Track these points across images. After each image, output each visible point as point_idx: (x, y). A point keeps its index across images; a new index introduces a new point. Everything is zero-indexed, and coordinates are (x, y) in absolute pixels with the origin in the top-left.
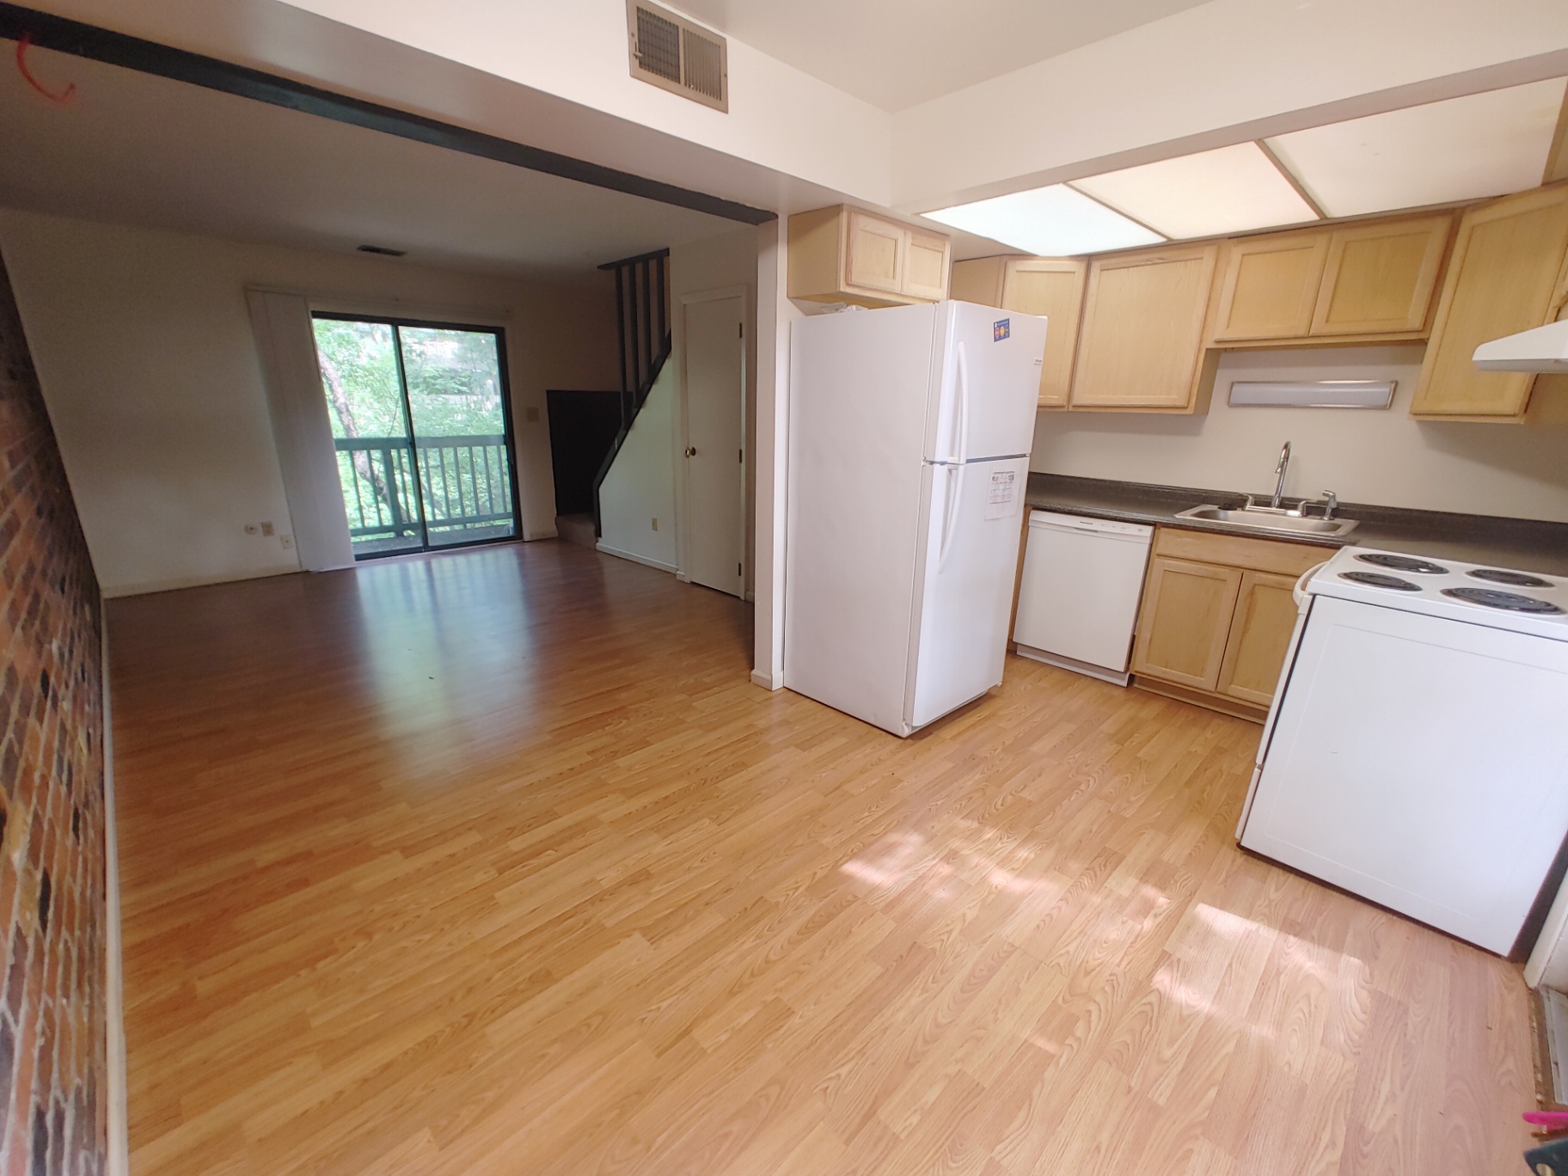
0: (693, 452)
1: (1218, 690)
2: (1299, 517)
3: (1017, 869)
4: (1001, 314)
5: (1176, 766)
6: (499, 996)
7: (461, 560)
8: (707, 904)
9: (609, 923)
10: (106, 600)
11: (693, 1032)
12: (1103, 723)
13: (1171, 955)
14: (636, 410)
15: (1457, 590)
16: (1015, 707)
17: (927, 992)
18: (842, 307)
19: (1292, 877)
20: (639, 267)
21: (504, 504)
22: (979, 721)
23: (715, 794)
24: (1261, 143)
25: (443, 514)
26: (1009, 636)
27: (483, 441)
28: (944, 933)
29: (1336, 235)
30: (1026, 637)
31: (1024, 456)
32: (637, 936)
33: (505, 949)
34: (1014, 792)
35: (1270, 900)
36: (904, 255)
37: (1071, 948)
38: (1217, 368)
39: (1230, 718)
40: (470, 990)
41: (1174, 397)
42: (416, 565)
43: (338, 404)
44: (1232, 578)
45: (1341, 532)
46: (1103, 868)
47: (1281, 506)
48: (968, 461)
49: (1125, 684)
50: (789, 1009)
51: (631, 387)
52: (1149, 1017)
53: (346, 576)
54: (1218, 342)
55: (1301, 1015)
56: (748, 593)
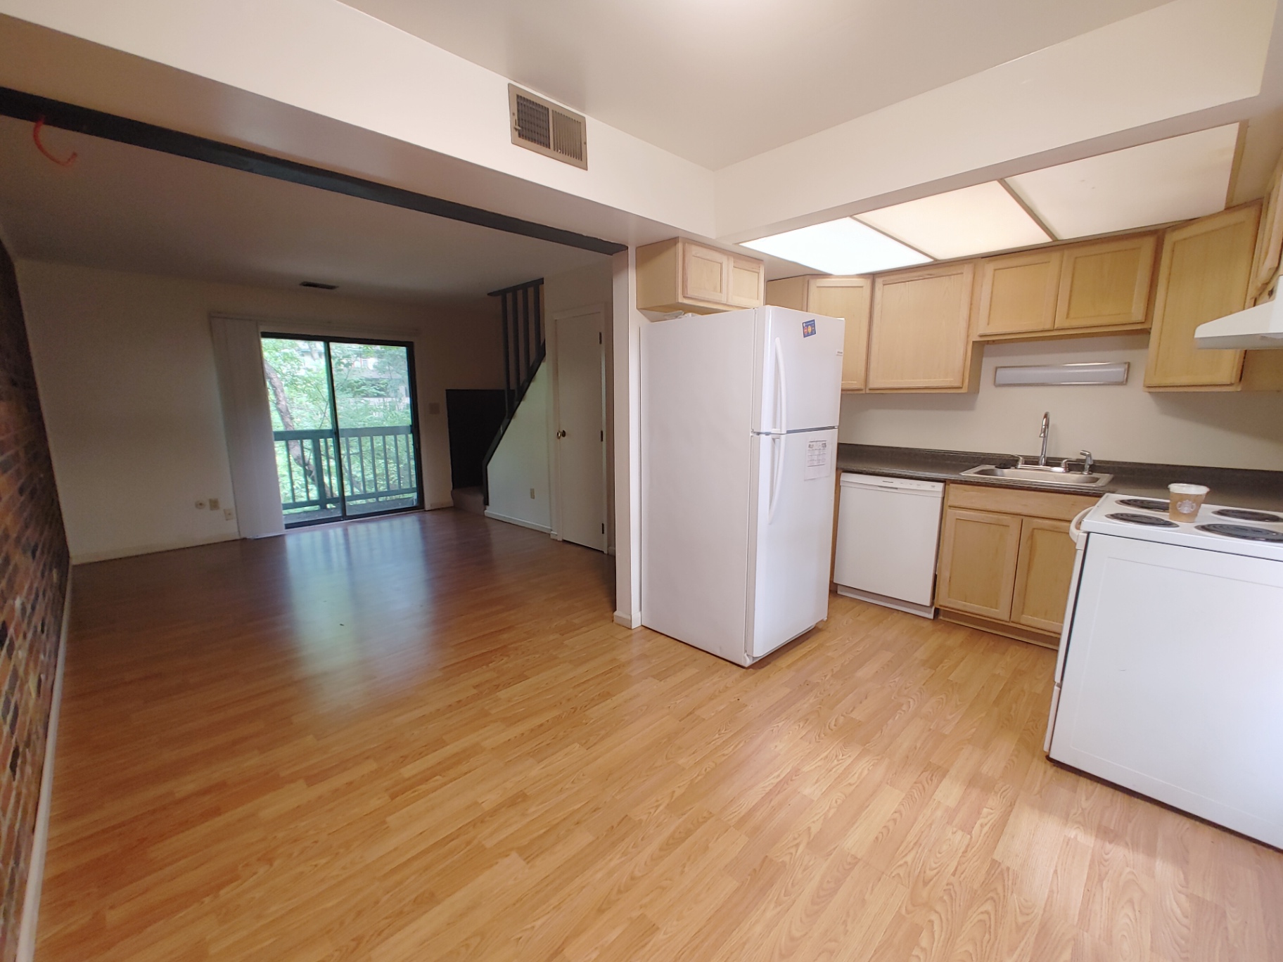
0: (564, 434)
1: (1012, 619)
2: (1063, 472)
3: (854, 784)
4: (808, 316)
5: (983, 687)
6: (386, 918)
7: (373, 527)
8: (578, 823)
9: (489, 844)
10: (75, 566)
11: (565, 950)
12: (916, 650)
13: (1000, 863)
14: (517, 403)
15: (1209, 525)
16: (839, 638)
17: (780, 905)
18: (681, 315)
19: (1099, 786)
20: (520, 293)
21: (409, 480)
22: (809, 651)
23: (584, 721)
24: (1002, 182)
25: (360, 489)
26: (830, 578)
27: (394, 431)
28: (792, 847)
29: (1066, 253)
30: (844, 579)
31: (833, 428)
32: (514, 855)
33: (394, 871)
34: (845, 714)
35: (1082, 809)
36: (728, 274)
37: (909, 859)
38: (982, 357)
39: (1025, 645)
40: (359, 914)
41: (951, 380)
42: (335, 532)
43: (280, 406)
44: (1014, 524)
45: (1100, 483)
46: (930, 782)
47: (1047, 464)
48: (788, 432)
49: (931, 616)
50: (654, 925)
51: (513, 386)
52: (988, 926)
53: (277, 541)
54: (981, 336)
55: (1128, 921)
56: (610, 548)
